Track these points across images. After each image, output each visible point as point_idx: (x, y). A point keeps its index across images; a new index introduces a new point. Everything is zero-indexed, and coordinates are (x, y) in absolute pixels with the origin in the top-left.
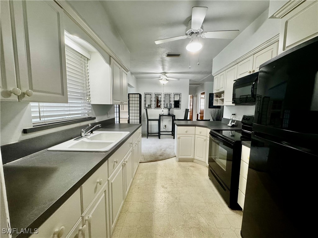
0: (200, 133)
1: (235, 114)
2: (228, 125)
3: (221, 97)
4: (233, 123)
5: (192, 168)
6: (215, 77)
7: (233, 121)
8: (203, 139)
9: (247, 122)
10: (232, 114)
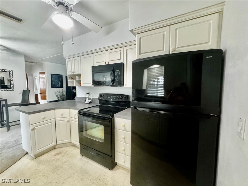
0: (62, 115)
1: (88, 93)
2: (85, 103)
3: (76, 79)
4: (90, 101)
5: (59, 157)
6: (67, 60)
7: (89, 99)
8: (66, 121)
9: (103, 99)
10: (87, 93)
